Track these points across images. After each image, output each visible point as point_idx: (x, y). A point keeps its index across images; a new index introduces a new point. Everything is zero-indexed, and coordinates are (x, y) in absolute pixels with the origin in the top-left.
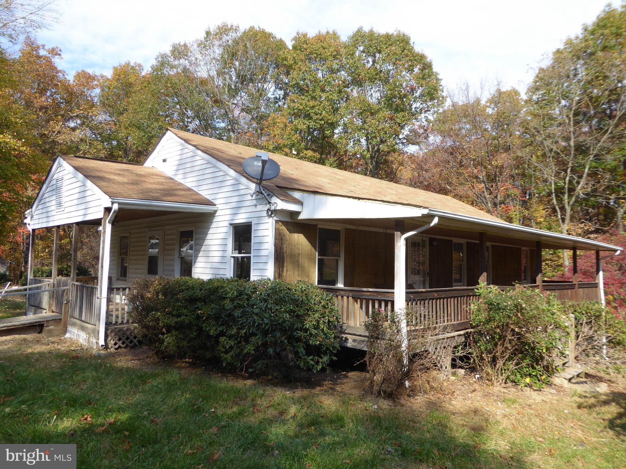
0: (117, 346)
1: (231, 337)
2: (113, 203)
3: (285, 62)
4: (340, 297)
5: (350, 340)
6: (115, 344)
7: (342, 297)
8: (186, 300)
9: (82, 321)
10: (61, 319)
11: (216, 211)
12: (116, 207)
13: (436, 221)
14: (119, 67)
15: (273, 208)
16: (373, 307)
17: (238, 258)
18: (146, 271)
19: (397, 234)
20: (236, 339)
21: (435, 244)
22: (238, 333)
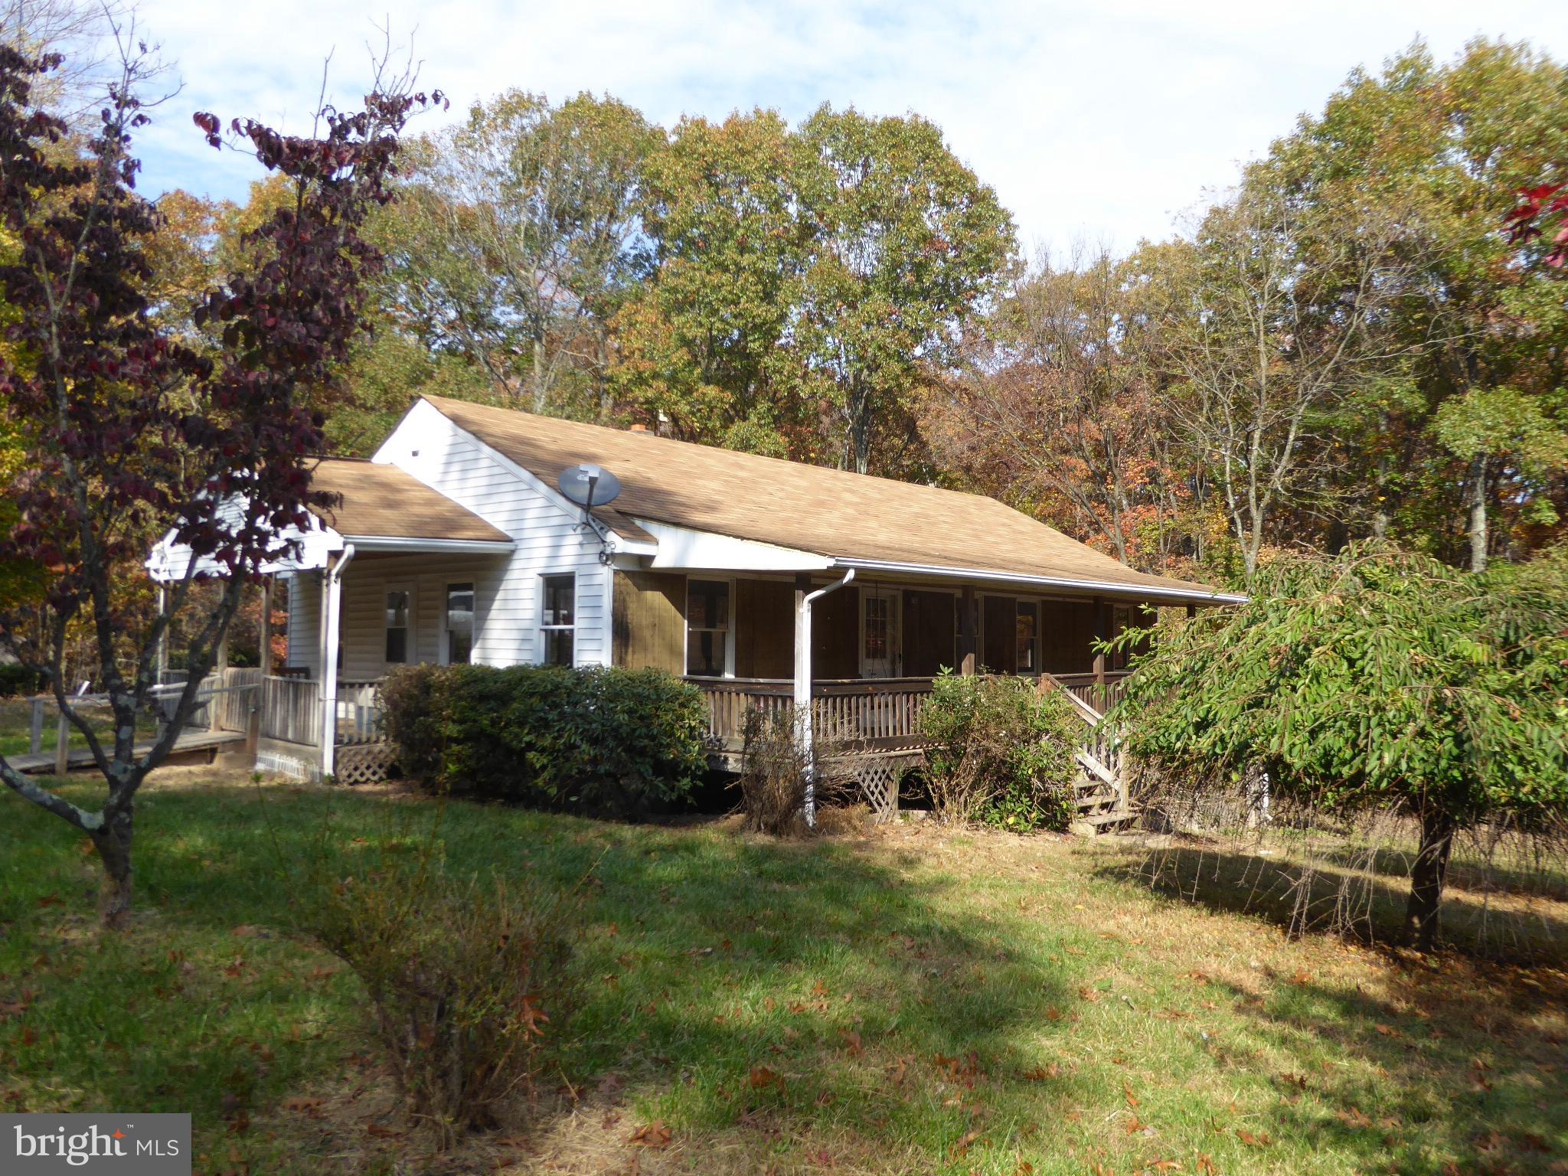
0: (352, 780)
1: (542, 751)
2: (345, 544)
3: (657, 183)
4: (717, 694)
5: (731, 760)
6: (349, 776)
7: (721, 693)
8: (473, 697)
9: (288, 741)
10: (244, 740)
11: (513, 552)
12: (350, 550)
13: (851, 575)
14: (266, 183)
15: (608, 551)
16: (775, 706)
17: (553, 631)
18: (383, 656)
19: (799, 593)
20: (551, 754)
21: (914, 601)
22: (553, 745)
